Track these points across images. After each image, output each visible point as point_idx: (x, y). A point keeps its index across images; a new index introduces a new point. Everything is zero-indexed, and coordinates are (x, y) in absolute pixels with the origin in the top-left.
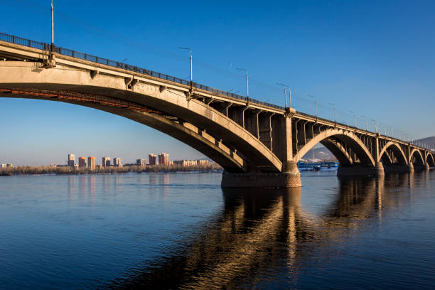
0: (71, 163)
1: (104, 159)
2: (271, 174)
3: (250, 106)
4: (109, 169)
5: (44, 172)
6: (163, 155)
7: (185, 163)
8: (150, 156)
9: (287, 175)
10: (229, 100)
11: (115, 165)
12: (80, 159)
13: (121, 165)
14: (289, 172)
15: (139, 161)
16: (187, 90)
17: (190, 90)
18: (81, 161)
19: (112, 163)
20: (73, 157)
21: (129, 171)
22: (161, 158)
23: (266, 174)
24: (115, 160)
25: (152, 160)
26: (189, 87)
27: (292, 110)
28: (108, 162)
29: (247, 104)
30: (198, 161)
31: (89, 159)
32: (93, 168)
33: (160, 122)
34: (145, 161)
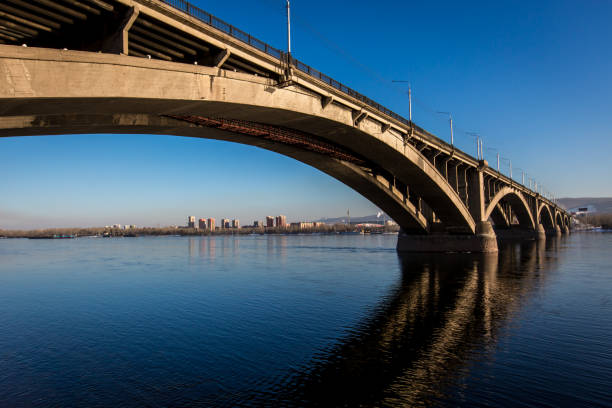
0: (191, 224)
1: (223, 221)
2: (462, 237)
3: (454, 156)
4: (228, 230)
5: (168, 233)
6: (280, 218)
7: (302, 225)
8: (268, 218)
9: (482, 238)
10: (437, 147)
11: (234, 226)
12: (200, 221)
13: (239, 227)
14: (485, 235)
15: (256, 223)
16: (406, 132)
17: (409, 132)
18: (201, 223)
19: (231, 225)
20: (194, 219)
21: (251, 232)
22: (279, 220)
23: (455, 236)
24: (234, 222)
25: (270, 221)
26: (409, 128)
27: (486, 163)
28: (227, 224)
29: (452, 153)
30: (315, 224)
31: (209, 221)
32: (213, 228)
33: (355, 172)
34: (263, 223)
